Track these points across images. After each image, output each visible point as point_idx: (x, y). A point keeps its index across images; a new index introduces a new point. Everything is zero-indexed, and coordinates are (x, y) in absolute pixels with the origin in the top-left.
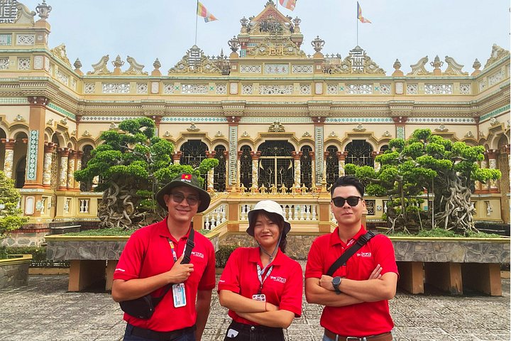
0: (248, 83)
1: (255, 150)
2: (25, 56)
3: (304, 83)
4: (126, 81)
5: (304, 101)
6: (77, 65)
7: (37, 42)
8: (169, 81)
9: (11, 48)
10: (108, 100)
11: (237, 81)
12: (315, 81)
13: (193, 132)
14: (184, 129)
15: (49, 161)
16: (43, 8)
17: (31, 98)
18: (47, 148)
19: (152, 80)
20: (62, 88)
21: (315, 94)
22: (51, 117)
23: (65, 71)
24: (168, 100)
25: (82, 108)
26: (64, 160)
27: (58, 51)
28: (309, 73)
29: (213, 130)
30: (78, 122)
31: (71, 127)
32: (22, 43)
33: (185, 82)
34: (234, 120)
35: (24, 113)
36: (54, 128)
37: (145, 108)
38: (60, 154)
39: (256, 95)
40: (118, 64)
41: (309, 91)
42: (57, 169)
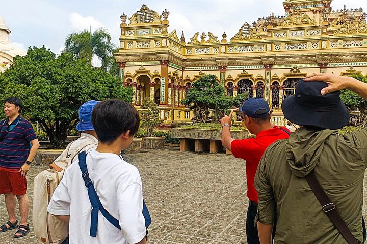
0: (278, 43)
1: (281, 84)
2: (157, 39)
3: (314, 41)
4: (208, 47)
5: (314, 53)
6: (183, 39)
7: (163, 32)
8: (231, 45)
9: (152, 36)
10: (198, 58)
11: (271, 43)
12: (322, 40)
13: (244, 74)
14: (239, 73)
15: (170, 93)
16: (166, 13)
17: (161, 61)
18: (169, 86)
19: (221, 45)
20: (175, 54)
21: (322, 49)
22: (170, 70)
23: (177, 44)
24: (231, 56)
25: (185, 63)
26: (177, 91)
27: (173, 34)
28: (318, 35)
29: (256, 73)
30: (183, 71)
31: (180, 73)
32: (156, 33)
33: (240, 45)
34: (268, 67)
35: (158, 68)
36: (172, 75)
37: (218, 61)
38: (175, 88)
39: (283, 51)
40: (203, 37)
41: (318, 46)
42: (174, 96)
